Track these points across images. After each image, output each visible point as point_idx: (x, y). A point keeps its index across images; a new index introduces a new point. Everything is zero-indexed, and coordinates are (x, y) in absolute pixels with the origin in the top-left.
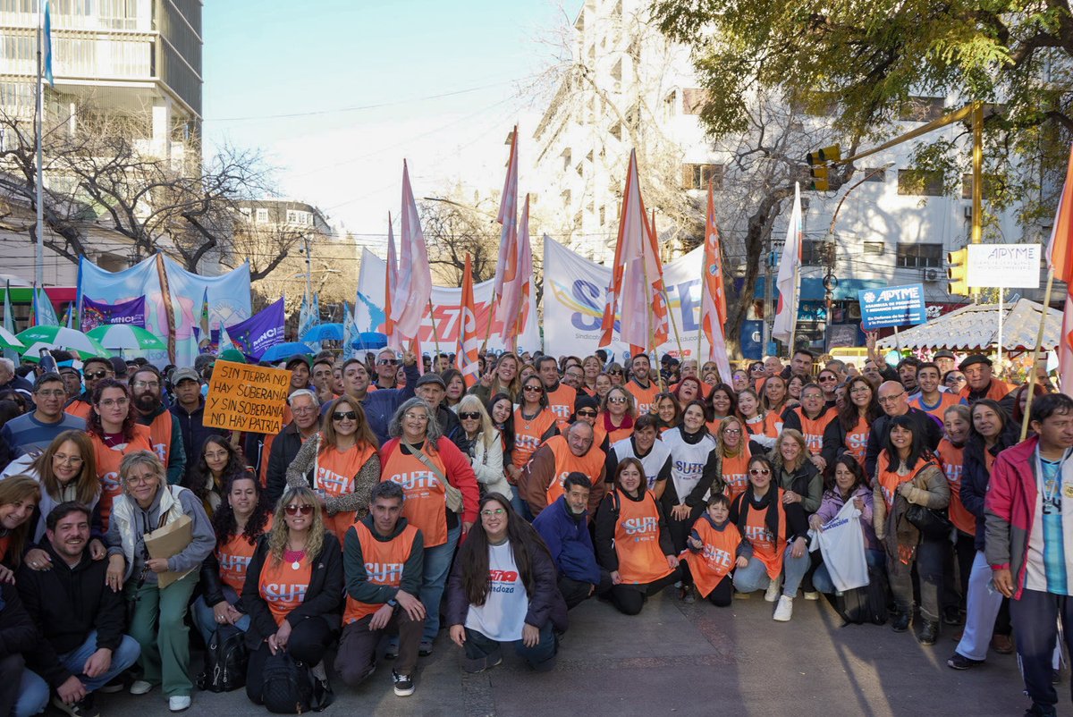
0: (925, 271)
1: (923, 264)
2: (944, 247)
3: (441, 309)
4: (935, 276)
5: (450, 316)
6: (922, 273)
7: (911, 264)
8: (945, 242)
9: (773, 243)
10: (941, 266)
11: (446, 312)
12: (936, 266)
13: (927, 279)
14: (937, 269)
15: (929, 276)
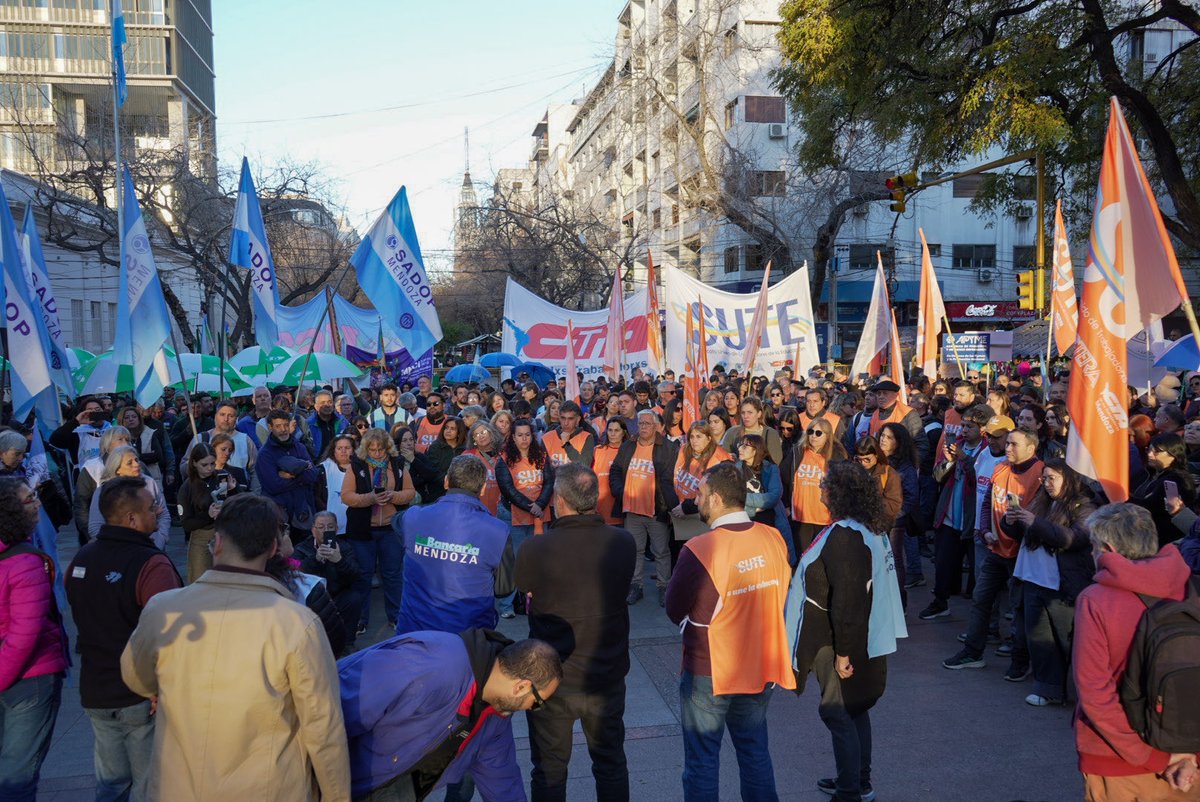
0: (979, 272)
1: (977, 264)
2: (998, 248)
3: (578, 330)
4: (989, 277)
5: (585, 336)
6: (976, 274)
7: (966, 265)
8: (998, 242)
9: (836, 248)
10: (995, 266)
11: (582, 333)
12: (989, 266)
13: (982, 279)
14: (991, 270)
15: (984, 277)
